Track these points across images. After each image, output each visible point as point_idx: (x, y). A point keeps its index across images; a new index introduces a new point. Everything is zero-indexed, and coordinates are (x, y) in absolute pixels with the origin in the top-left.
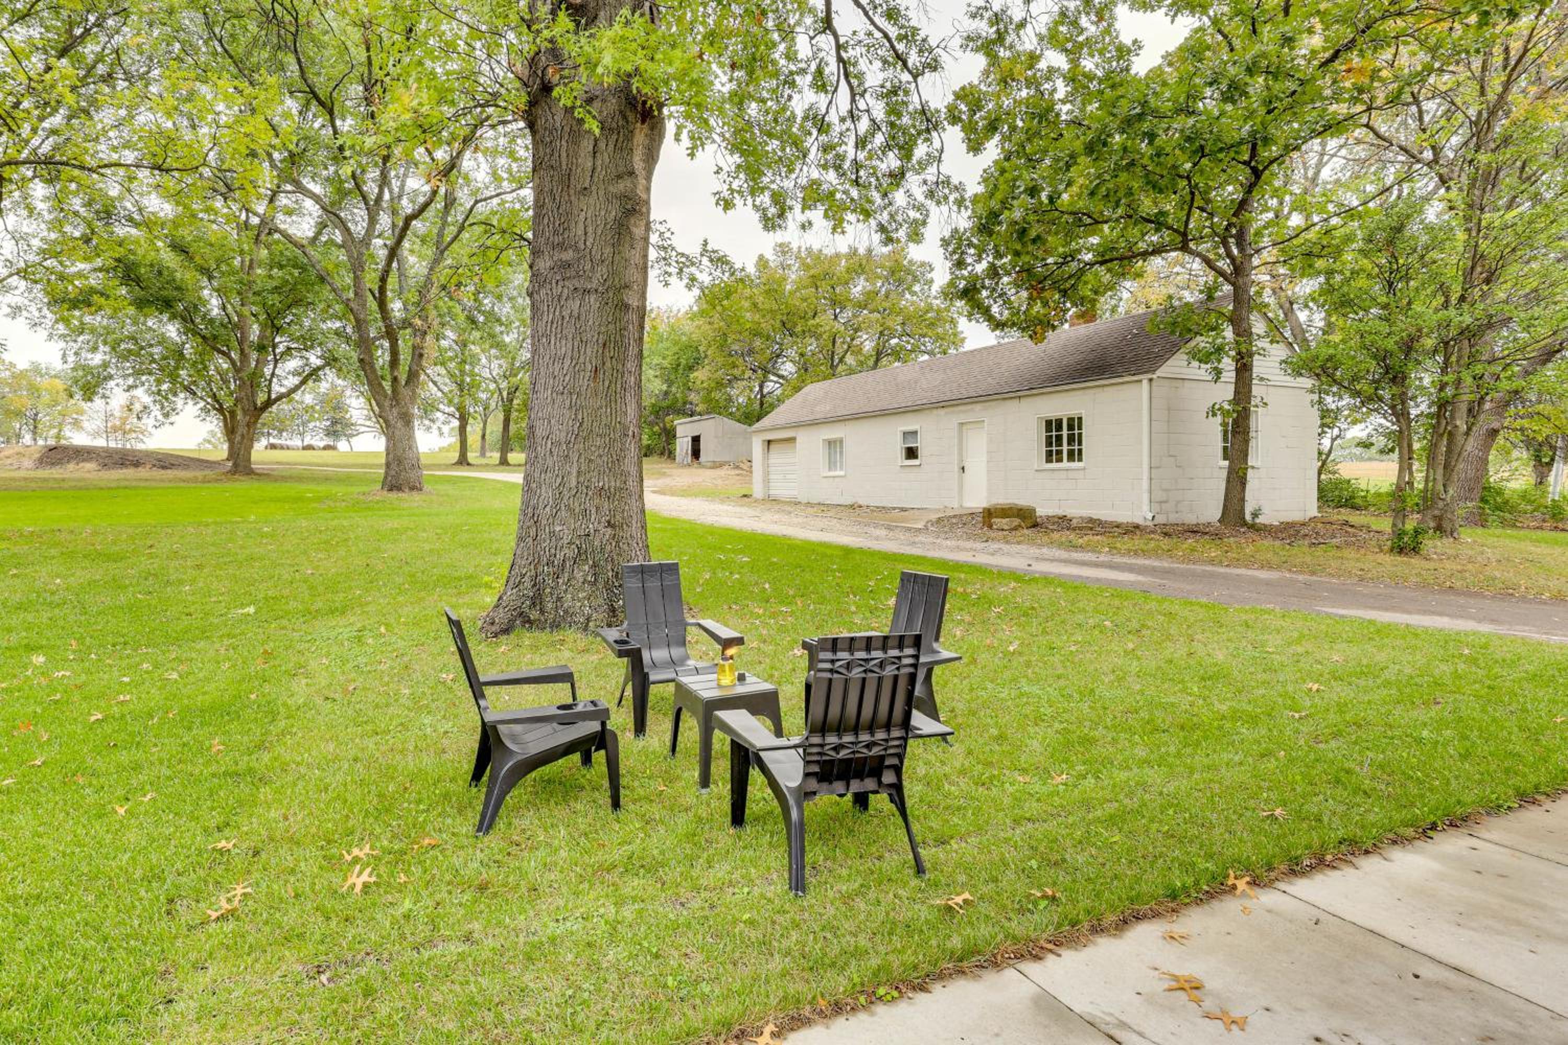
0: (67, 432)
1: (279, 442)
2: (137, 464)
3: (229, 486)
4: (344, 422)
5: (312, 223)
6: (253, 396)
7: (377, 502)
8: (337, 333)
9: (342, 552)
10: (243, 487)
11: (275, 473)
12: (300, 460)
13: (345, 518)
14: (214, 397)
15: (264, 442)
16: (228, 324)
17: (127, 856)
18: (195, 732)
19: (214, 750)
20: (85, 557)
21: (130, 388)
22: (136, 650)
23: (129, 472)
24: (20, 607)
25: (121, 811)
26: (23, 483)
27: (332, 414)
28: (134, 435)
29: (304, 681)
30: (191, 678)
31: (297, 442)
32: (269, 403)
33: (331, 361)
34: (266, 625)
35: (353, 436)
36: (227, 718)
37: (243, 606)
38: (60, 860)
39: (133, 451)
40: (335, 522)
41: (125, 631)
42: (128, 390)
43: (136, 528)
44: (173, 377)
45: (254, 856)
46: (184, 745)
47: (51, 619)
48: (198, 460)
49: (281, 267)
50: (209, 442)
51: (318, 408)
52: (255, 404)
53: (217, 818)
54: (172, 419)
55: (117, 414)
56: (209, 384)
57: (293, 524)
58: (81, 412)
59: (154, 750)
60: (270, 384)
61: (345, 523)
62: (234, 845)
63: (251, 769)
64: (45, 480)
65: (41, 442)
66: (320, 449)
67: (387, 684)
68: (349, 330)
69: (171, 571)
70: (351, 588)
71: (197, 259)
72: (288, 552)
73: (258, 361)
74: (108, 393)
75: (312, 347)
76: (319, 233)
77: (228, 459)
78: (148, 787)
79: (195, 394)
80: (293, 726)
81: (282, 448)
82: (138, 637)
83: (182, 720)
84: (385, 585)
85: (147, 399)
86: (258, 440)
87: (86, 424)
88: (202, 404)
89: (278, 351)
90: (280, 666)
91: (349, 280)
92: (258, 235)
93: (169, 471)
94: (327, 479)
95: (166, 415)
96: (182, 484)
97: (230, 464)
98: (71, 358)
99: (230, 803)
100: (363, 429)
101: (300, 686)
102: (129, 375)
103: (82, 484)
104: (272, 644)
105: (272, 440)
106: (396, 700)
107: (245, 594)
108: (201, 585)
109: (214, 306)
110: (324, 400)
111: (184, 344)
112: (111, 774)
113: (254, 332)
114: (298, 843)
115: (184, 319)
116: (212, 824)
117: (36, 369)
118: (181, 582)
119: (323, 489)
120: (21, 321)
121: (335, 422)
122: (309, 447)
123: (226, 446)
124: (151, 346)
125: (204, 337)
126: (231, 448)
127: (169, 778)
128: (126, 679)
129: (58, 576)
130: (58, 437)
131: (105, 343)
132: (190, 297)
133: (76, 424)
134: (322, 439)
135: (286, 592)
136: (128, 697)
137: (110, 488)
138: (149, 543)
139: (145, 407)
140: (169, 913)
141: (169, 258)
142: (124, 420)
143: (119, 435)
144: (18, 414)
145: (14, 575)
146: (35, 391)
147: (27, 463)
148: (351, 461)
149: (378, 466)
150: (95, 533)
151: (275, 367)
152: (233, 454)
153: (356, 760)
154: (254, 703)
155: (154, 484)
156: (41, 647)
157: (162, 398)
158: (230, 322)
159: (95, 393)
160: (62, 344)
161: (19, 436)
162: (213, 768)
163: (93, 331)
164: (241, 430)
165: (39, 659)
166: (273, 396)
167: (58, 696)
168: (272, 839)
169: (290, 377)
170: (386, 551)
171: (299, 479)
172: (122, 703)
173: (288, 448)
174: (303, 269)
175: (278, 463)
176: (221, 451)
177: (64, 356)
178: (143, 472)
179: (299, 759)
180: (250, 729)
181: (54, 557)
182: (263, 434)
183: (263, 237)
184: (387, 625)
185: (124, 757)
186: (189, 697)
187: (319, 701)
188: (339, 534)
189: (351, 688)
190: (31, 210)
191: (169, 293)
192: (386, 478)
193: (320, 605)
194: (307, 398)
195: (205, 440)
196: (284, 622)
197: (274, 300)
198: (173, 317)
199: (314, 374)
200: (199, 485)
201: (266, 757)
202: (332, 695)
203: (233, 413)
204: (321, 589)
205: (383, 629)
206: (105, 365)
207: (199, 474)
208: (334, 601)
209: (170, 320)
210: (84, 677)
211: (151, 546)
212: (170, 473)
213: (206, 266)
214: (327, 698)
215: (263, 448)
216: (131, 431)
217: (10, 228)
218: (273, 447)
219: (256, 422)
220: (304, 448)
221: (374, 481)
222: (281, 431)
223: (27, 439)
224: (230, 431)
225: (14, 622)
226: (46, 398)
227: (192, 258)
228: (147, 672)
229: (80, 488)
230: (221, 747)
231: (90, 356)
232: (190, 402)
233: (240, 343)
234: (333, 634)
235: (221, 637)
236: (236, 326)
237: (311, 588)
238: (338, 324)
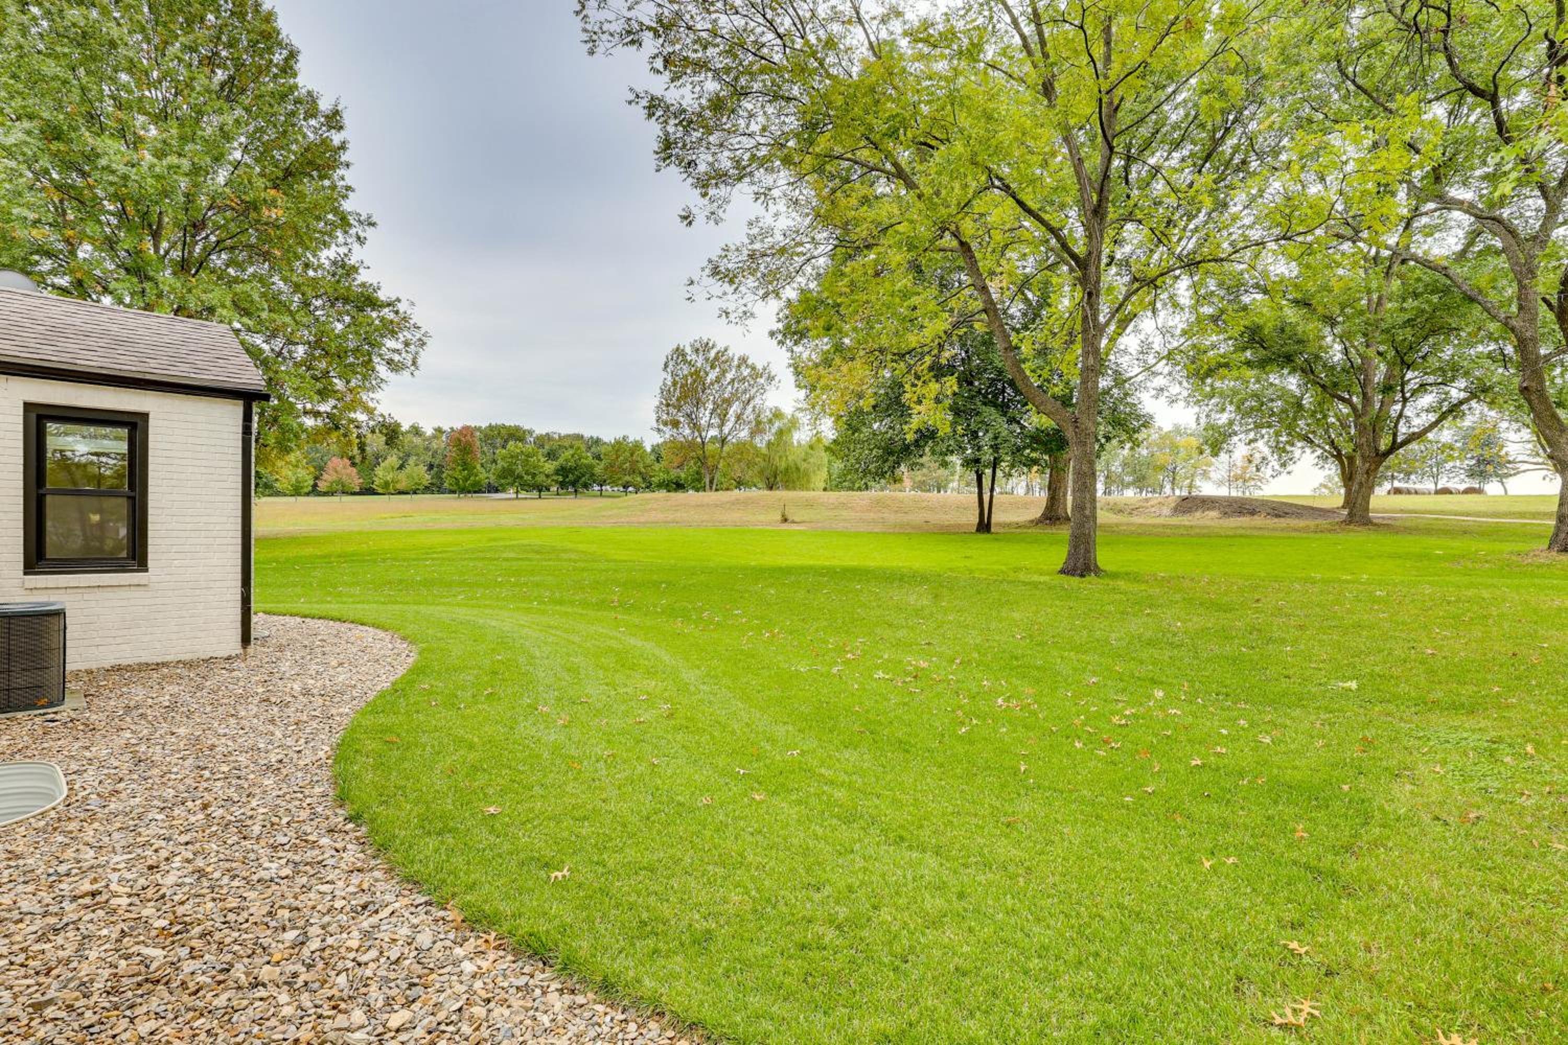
0: (1198, 482)
1: (1406, 485)
2: (1253, 513)
3: (1341, 537)
4: (1497, 460)
5: (1461, 234)
6: (1374, 441)
7: (1541, 566)
8: (1490, 356)
9: (1477, 632)
10: (1358, 538)
11: (1398, 523)
12: (1431, 507)
13: (1487, 587)
14: (1332, 443)
15: (1387, 486)
16: (1351, 368)
17: (1207, 912)
18: (1280, 808)
19: (1297, 835)
20: (1201, 604)
21: (1251, 441)
22: (1236, 703)
23: (1245, 521)
24: (1150, 643)
25: (1207, 864)
26: (1160, 530)
27: (1479, 451)
28: (1253, 483)
29: (1408, 787)
30: (1283, 748)
31: (1429, 485)
32: (1394, 447)
33: (1480, 391)
34: (1369, 706)
35: (1508, 475)
36: (1314, 803)
37: (1345, 679)
38: (1155, 889)
39: (1251, 501)
40: (1471, 593)
41: (1228, 682)
42: (1249, 444)
43: (1247, 580)
44: (1290, 429)
45: (1326, 975)
46: (1268, 818)
47: (1170, 658)
48: (1312, 508)
49: (1416, 295)
50: (1325, 486)
51: (1459, 445)
52: (1377, 450)
53: (1291, 913)
54: (1289, 468)
55: (1239, 464)
56: (1327, 431)
57: (1413, 591)
58: (1210, 464)
59: (1241, 813)
60: (1396, 426)
61: (1485, 594)
62: (1307, 953)
63: (1334, 872)
64: (1177, 527)
65: (1177, 492)
66: (1459, 492)
67: (1530, 827)
68: (1509, 350)
69: (1275, 628)
70: (1486, 681)
71: (1320, 309)
72: (1403, 623)
73: (1382, 402)
74: (1231, 448)
75: (1453, 379)
76: (1470, 243)
77: (1343, 507)
78: (1231, 849)
79: (1312, 442)
80: (1389, 838)
81: (1409, 492)
82: (1239, 690)
83: (1270, 790)
84: (1539, 685)
85: (1266, 451)
86: (1380, 485)
87: (1212, 475)
88: (1319, 452)
89: (1407, 388)
90: (1381, 759)
91: (1511, 291)
92: (1390, 267)
93: (1282, 520)
94: (1465, 532)
95: (1284, 465)
96: (1294, 534)
97: (1346, 512)
98: (1203, 420)
99: (1308, 902)
100: (1526, 466)
101: (1403, 790)
102: (1250, 430)
103: (1205, 531)
104: (1373, 731)
105: (1397, 484)
106: (1544, 855)
107: (1348, 665)
108: (1302, 647)
109: (1336, 354)
110: (1467, 436)
111: (1303, 395)
112: (1202, 822)
113: (1380, 373)
114: (1380, 987)
115: (1303, 370)
116: (1287, 917)
117: (1177, 430)
118: (1283, 641)
119: (1458, 545)
120: (1163, 400)
121: (1481, 461)
122: (1446, 491)
123: (1343, 491)
124: (1272, 400)
125: (1323, 387)
126: (1348, 493)
127: (1252, 848)
128: (1224, 732)
129: (1179, 619)
130: (1190, 486)
131: (1231, 403)
132: (1312, 348)
133: (1205, 475)
134: (1463, 481)
135: (1396, 672)
136: (1224, 751)
137: (1227, 536)
138: (1257, 597)
139: (1264, 458)
140: (1237, 989)
141: (1291, 314)
142: (1244, 469)
143: (1240, 482)
144: (1163, 468)
145: (1148, 614)
146: (1175, 449)
147: (1166, 511)
148: (1504, 508)
149: (1546, 515)
150: (1211, 582)
151: (1404, 406)
152: (1349, 502)
153: (1470, 914)
154: (1346, 794)
155: (1266, 533)
156: (1162, 683)
157: (1279, 449)
158: (1352, 366)
159: (1220, 449)
160: (1196, 409)
161: (1162, 487)
162: (1295, 855)
163: (1221, 395)
164: (1359, 477)
165: (1159, 694)
166: (1399, 440)
167: (1169, 733)
168: (1349, 966)
169: (1424, 415)
170: (1546, 639)
171: (1428, 531)
172: (1219, 755)
173: (1416, 493)
174: (1446, 291)
175: (1402, 511)
176: (1336, 498)
177: (1198, 419)
178: (1258, 521)
179: (1392, 882)
180: (1337, 825)
181: (1177, 602)
182: (1386, 478)
183: (1395, 268)
184: (1538, 745)
185: (1215, 810)
186: (1279, 767)
187: (1427, 819)
188: (1476, 608)
189: (1472, 816)
190: (1176, 305)
191: (1293, 348)
192: (1556, 535)
193: (1440, 695)
194: (1446, 435)
195: (1321, 485)
196: (1391, 707)
197: (1407, 334)
198: (1293, 371)
199: (1455, 410)
200: (1312, 535)
201: (1353, 865)
202: (1444, 816)
203: (1351, 459)
204: (1444, 675)
205: (1529, 748)
206: (1231, 423)
207: (1311, 523)
208: (1458, 695)
209: (1289, 373)
210: (1190, 719)
211: (1258, 601)
212: (1283, 522)
213: (1328, 314)
214: (1438, 819)
215: (1384, 493)
216: (1250, 478)
217: (1160, 326)
218: (1398, 491)
219: (1376, 469)
220: (1438, 492)
221: (1540, 536)
222: (1408, 474)
223: (1167, 489)
224: (1348, 478)
225: (1144, 655)
226: (1183, 454)
227: (1315, 310)
228: (1243, 729)
229: (1204, 536)
230: (1305, 835)
231: (1218, 416)
232: (1308, 450)
233: (1363, 386)
234: (1453, 737)
235: (1319, 708)
236: (1361, 369)
237: (1431, 672)
238: (1492, 346)
